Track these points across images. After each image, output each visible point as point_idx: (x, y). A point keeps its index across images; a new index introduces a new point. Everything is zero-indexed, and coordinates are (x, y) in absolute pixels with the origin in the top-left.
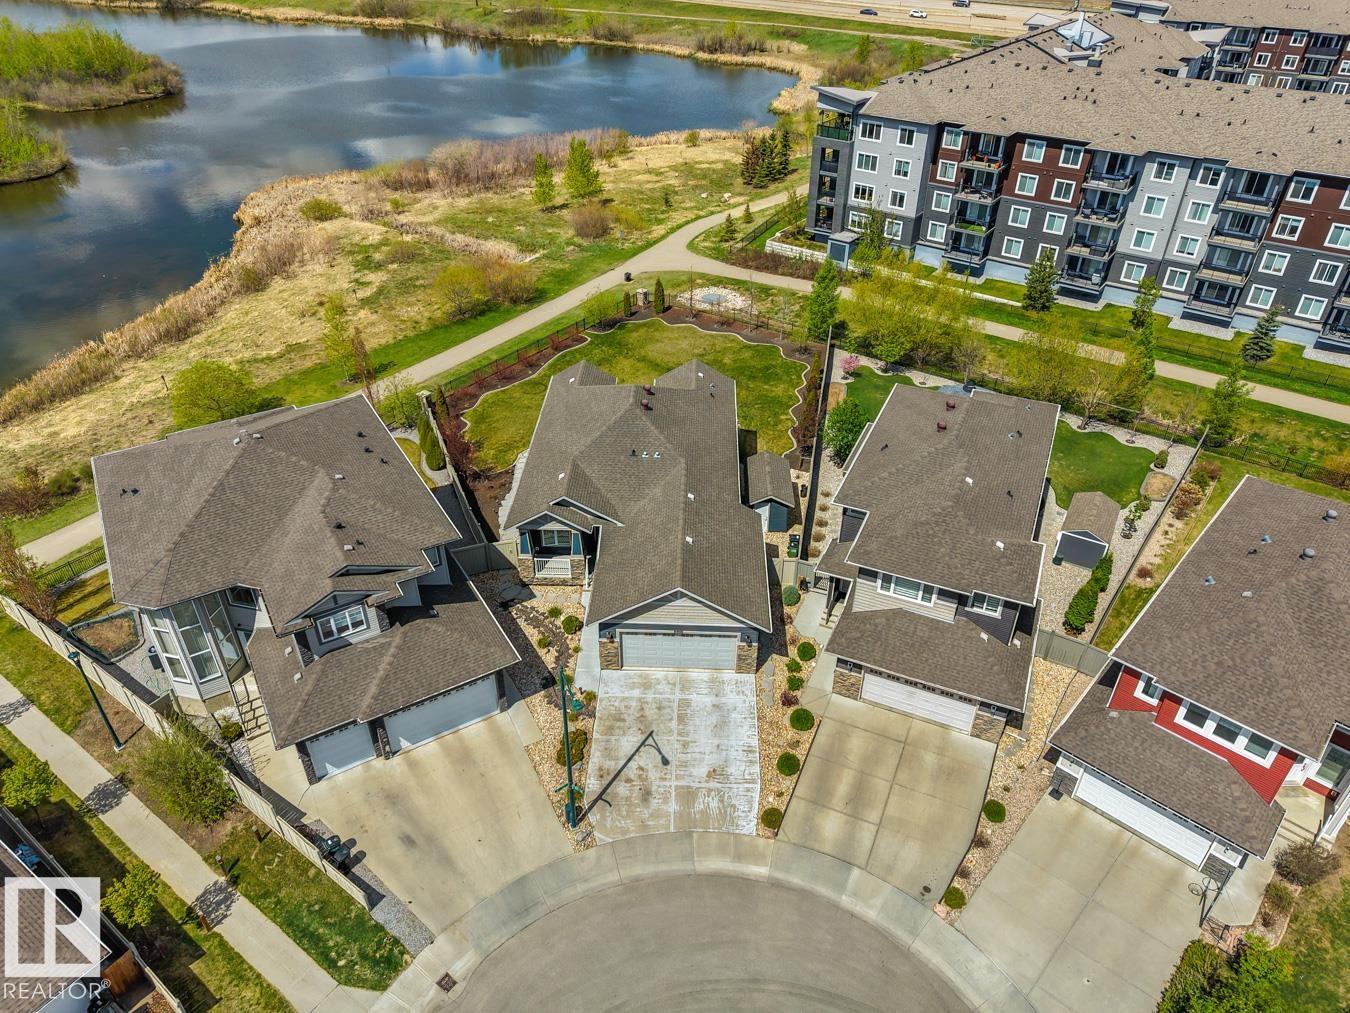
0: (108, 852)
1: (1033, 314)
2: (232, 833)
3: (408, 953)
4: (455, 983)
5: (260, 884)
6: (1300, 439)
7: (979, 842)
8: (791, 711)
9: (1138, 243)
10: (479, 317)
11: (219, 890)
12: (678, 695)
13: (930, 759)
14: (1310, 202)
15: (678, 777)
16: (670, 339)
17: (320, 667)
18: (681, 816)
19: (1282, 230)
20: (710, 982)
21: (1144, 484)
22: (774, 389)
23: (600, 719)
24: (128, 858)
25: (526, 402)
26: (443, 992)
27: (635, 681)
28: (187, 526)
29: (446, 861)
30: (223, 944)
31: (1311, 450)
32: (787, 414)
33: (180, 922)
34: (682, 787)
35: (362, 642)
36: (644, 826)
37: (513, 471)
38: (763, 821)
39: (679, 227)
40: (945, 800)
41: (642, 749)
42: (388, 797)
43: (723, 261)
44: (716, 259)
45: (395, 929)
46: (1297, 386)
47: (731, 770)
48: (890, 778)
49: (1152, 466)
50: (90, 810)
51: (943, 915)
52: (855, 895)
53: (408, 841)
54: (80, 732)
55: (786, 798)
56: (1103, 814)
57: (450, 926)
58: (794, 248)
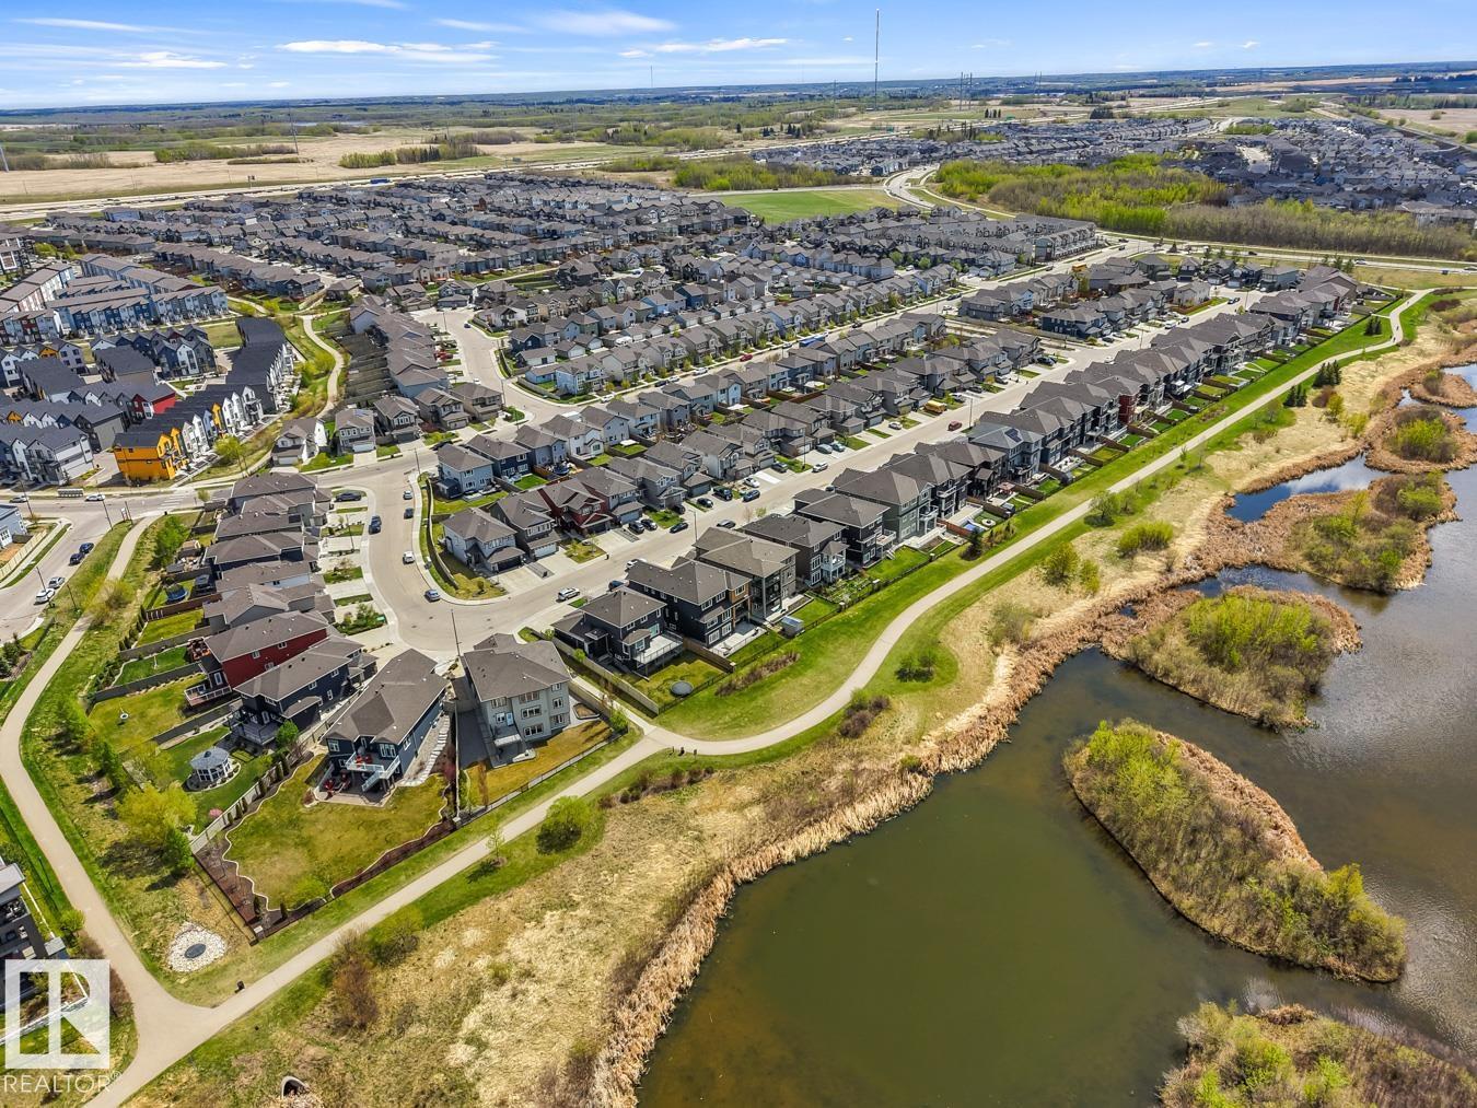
44: (132, 1022)
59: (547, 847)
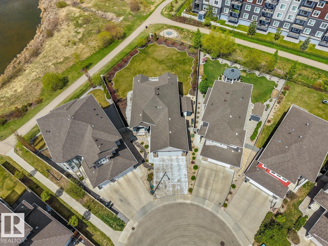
0: (64, 205)
1: (250, 36)
2: (87, 200)
3: (125, 223)
4: (135, 228)
5: (95, 211)
6: (310, 75)
7: (230, 193)
8: (193, 165)
9: (278, 16)
10: (110, 45)
11: (88, 212)
12: (170, 163)
13: (221, 175)
14: (322, 7)
15: (172, 182)
16: (159, 50)
17: (98, 170)
18: (173, 191)
19: (314, 14)
20: (180, 225)
21: (272, 93)
22: (186, 67)
23: (155, 169)
24: (68, 206)
25: (126, 75)
26: (133, 230)
27: (161, 160)
28: (64, 143)
29: (129, 204)
30: (91, 223)
31: (312, 78)
32: (189, 76)
33: (82, 219)
34: (173, 184)
35: (105, 163)
36: (166, 194)
37: (127, 99)
38: (189, 191)
39: (158, 5)
40: (224, 184)
41: (164, 176)
42: (115, 191)
43: (170, 19)
44: (169, 18)
45: (122, 219)
46: (312, 57)
47: (182, 180)
48: (213, 180)
49: (274, 87)
50: (57, 196)
51: (223, 209)
52: (207, 206)
53: (121, 200)
54: (49, 177)
55: (193, 185)
56: (254, 185)
57: (132, 217)
58: (189, 15)
59: (64, 79)
